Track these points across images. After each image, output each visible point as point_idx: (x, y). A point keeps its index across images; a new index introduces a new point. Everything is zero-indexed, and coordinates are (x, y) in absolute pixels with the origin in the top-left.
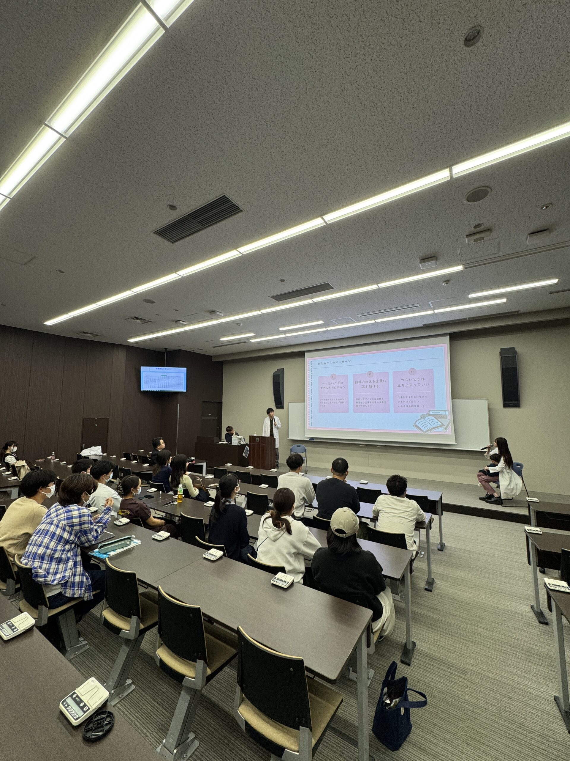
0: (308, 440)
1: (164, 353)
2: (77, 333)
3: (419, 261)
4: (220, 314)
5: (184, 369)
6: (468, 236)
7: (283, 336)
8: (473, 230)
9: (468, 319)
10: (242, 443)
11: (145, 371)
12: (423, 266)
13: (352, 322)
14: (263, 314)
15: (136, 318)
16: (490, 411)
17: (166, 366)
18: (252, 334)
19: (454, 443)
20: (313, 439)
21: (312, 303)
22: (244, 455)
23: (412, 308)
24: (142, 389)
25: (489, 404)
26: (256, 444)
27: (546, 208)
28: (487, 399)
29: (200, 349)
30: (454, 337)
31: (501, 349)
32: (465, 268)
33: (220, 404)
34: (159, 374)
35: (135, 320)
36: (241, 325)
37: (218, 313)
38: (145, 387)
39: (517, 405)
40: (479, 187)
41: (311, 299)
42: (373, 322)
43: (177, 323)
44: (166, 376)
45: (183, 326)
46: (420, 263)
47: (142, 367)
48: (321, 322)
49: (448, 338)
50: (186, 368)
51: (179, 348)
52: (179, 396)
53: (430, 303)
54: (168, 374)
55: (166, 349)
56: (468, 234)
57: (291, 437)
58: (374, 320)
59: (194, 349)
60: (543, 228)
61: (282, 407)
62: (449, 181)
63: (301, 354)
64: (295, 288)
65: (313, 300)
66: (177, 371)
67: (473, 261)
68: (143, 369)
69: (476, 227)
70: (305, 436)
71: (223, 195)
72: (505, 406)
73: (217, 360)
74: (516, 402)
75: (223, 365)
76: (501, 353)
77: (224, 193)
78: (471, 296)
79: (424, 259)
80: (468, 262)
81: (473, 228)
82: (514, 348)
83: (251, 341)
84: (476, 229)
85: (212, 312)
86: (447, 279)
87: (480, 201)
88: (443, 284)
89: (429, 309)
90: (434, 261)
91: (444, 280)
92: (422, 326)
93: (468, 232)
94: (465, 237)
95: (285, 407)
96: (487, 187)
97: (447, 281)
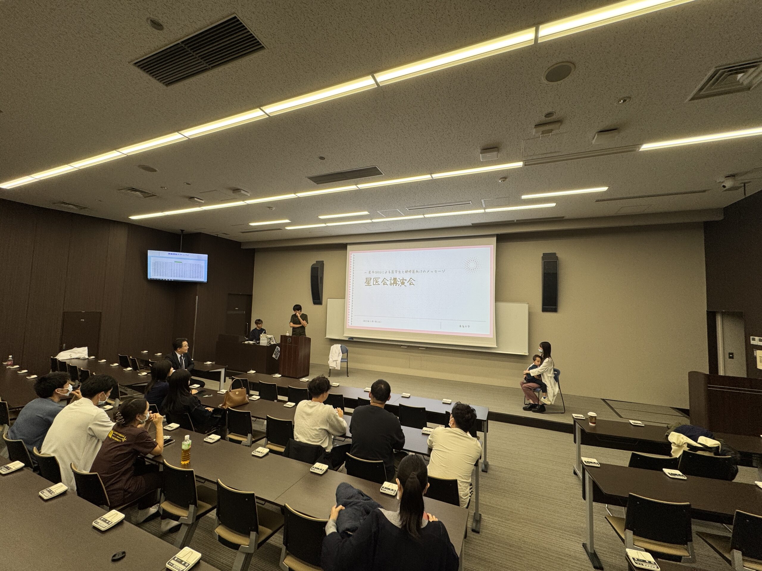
0: (347, 339)
1: (181, 235)
2: (54, 203)
3: (479, 151)
4: (246, 193)
5: (205, 257)
6: (537, 126)
7: (323, 225)
8: (543, 119)
9: (515, 221)
10: (272, 343)
11: (153, 256)
12: (483, 157)
13: (401, 215)
14: (299, 198)
15: (133, 190)
16: (530, 314)
17: (182, 252)
18: (287, 221)
19: (495, 346)
20: (353, 339)
21: (357, 190)
22: (274, 356)
23: (464, 205)
24: (149, 277)
25: (529, 308)
26: (288, 344)
27: (624, 101)
28: (528, 303)
29: (226, 234)
30: (501, 239)
31: (543, 254)
32: (525, 165)
33: (251, 296)
34: (173, 260)
35: (133, 192)
36: (274, 209)
37: (242, 192)
38: (152, 275)
39: (555, 310)
40: (563, 62)
41: (356, 185)
42: (422, 216)
43: (191, 200)
44: (181, 263)
45: (200, 205)
46: (481, 153)
47: (149, 251)
48: (366, 213)
49: (495, 239)
50: (207, 255)
51: (199, 231)
52: (198, 287)
53: (482, 201)
54: (184, 261)
55: (182, 231)
56: (537, 123)
57: (328, 336)
58: (423, 215)
59: (218, 234)
60: (612, 128)
61: (320, 303)
62: (531, 46)
63: (344, 247)
64: (338, 170)
65: (358, 186)
66: (197, 258)
67: (535, 158)
68: (150, 253)
69: (549, 115)
70: (345, 335)
71: (233, 16)
72: (544, 310)
73: (247, 247)
74: (554, 307)
75: (254, 253)
76: (543, 258)
77: (234, 13)
78: (524, 197)
79: (487, 149)
80: (529, 158)
81: (543, 117)
82: (555, 254)
83: (286, 228)
84: (547, 119)
85: (236, 190)
86: (505, 176)
87: (559, 82)
88: (500, 181)
89: (481, 207)
90: (496, 153)
91: (501, 177)
92: (471, 225)
93: (537, 121)
94: (533, 126)
95: (323, 304)
96: (571, 63)
97: (504, 178)
